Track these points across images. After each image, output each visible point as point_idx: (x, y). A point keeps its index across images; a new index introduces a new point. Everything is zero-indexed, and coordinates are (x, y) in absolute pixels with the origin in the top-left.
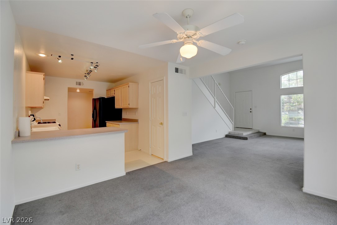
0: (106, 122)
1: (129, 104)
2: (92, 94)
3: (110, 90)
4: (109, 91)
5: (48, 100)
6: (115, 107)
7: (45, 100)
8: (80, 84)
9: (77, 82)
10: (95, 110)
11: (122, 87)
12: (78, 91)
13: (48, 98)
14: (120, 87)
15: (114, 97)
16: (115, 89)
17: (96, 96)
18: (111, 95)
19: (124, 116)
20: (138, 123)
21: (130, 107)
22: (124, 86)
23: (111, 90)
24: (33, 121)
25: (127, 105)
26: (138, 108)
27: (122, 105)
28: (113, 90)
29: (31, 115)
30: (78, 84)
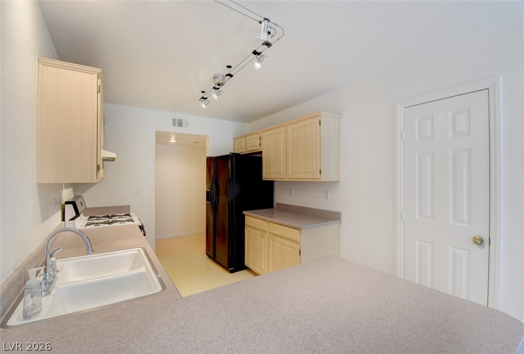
0: (244, 212)
1: (320, 172)
2: (205, 147)
3: (246, 136)
4: (243, 139)
5: (113, 159)
6: (263, 177)
7: (106, 160)
8: (180, 124)
9: (174, 120)
10: (214, 184)
11: (289, 127)
12: (173, 141)
13: (113, 155)
14: (283, 126)
16: (264, 134)
18: (250, 148)
20: (341, 223)
21: (322, 180)
22: (298, 124)
23: (249, 137)
24: (73, 219)
25: (313, 172)
26: (339, 181)
27: (290, 173)
28: (255, 136)
29: (67, 203)
30: (177, 123)
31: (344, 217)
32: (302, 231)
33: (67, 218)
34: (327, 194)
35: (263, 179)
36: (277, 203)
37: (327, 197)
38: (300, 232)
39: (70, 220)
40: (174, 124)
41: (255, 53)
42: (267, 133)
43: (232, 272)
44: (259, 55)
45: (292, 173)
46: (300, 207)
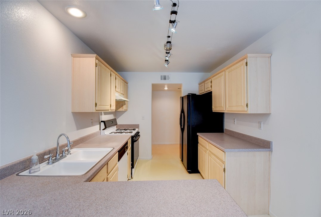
0: (198, 134)
1: (247, 105)
2: (181, 91)
3: (204, 82)
4: (203, 84)
6: (213, 109)
8: (165, 78)
9: (161, 76)
10: (183, 114)
11: (227, 71)
12: (166, 88)
15: (210, 93)
16: (213, 79)
17: (184, 93)
18: (206, 90)
19: (228, 125)
20: (271, 151)
21: (249, 112)
22: (232, 68)
23: (206, 82)
24: (104, 129)
25: (242, 106)
26: (270, 114)
27: (228, 107)
28: (208, 81)
29: (102, 121)
30: (163, 78)
31: (274, 146)
32: (226, 153)
33: (101, 129)
34: (261, 124)
35: (213, 111)
36: (225, 129)
37: (260, 127)
38: (225, 154)
39: (103, 130)
40: (161, 79)
41: (171, 22)
42: (215, 78)
43: (190, 173)
44: (174, 23)
45: (229, 106)
46: (240, 133)
